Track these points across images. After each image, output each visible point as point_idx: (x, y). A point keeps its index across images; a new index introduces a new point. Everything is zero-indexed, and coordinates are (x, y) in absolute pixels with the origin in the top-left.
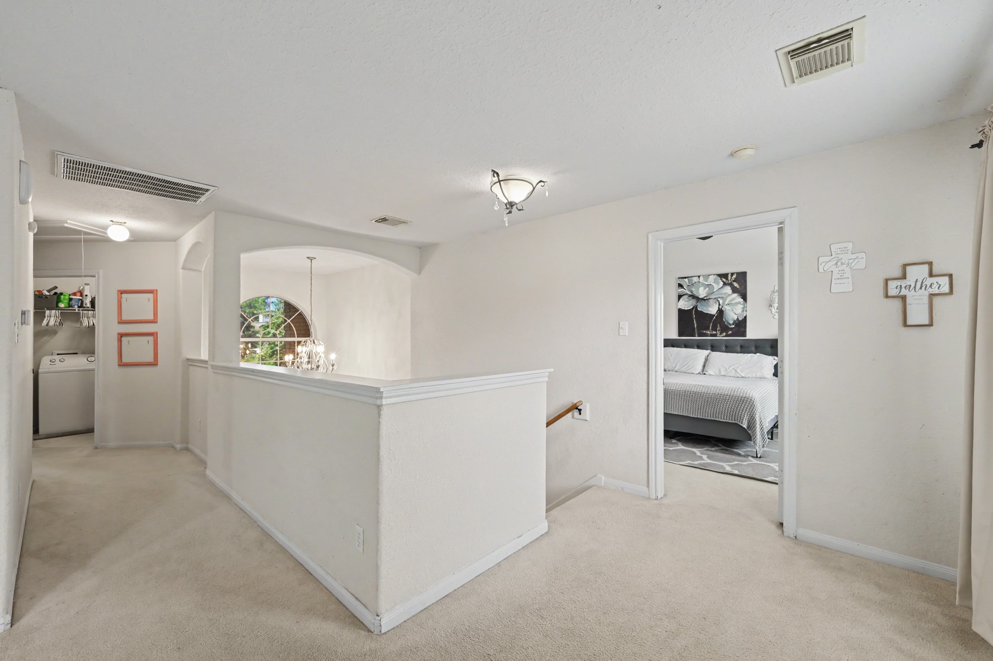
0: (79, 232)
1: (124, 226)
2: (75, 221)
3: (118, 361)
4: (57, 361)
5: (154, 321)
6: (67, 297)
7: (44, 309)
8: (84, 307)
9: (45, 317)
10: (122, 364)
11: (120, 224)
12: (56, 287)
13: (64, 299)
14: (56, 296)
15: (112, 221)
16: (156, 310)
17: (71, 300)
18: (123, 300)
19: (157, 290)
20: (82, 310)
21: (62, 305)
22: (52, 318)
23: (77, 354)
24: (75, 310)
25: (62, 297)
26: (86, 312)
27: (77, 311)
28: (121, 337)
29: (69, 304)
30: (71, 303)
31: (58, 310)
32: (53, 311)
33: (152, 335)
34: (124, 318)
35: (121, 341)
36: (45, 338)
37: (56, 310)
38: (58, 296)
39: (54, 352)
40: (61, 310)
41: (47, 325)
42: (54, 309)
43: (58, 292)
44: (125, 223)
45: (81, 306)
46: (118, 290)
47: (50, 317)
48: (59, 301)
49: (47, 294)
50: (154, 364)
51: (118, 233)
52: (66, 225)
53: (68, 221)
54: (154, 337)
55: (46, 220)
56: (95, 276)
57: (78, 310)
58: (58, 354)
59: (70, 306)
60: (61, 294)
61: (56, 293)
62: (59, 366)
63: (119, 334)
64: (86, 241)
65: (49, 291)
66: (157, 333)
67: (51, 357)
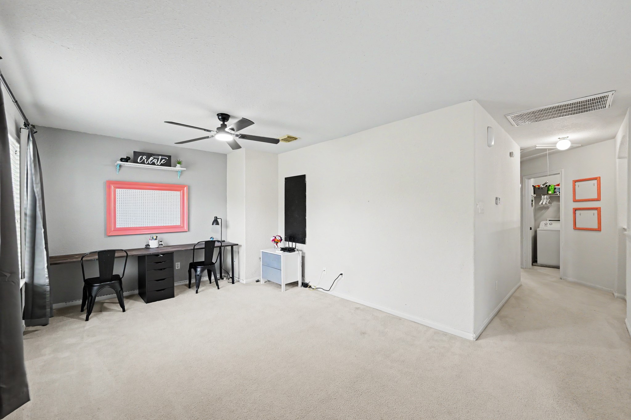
0: (545, 150)
1: (567, 139)
2: (540, 144)
3: (574, 226)
4: (548, 224)
5: (598, 199)
6: (553, 187)
7: (541, 195)
9: (541, 199)
10: (575, 228)
11: (564, 138)
12: (546, 183)
13: (551, 189)
14: (547, 187)
15: (559, 138)
16: (599, 192)
17: (555, 189)
18: (576, 187)
19: (600, 177)
21: (550, 192)
22: (545, 200)
24: (558, 194)
25: (550, 187)
27: (558, 195)
28: (575, 210)
29: (554, 191)
31: (548, 195)
32: (546, 196)
33: (597, 210)
34: (577, 198)
35: (575, 214)
36: (543, 211)
37: (547, 195)
38: (548, 187)
39: (547, 219)
41: (542, 204)
42: (546, 195)
43: (548, 185)
44: (568, 137)
46: (573, 181)
48: (548, 190)
49: (543, 186)
50: (599, 229)
51: (563, 145)
52: (537, 148)
53: (537, 146)
54: (598, 211)
55: (526, 148)
56: (559, 174)
58: (549, 220)
59: (555, 192)
60: (550, 186)
61: (546, 186)
62: (549, 227)
63: (574, 209)
64: (550, 154)
65: (543, 185)
66: (600, 208)
67: (545, 222)
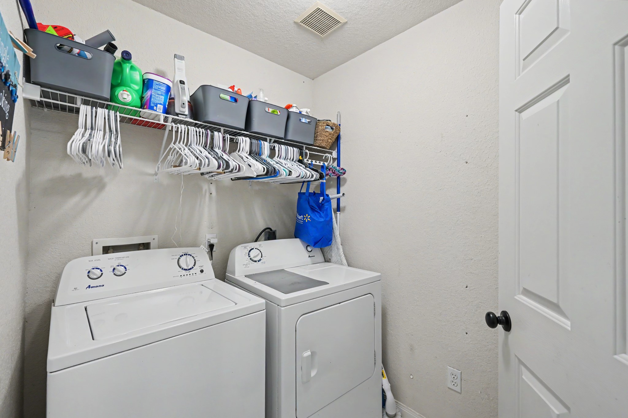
4: (107, 272)
8: (177, 115)
20: (174, 121)
21: (124, 96)
23: (146, 246)
26: (183, 126)
27: (161, 121)
29: (142, 98)
30: (147, 94)
31: (116, 109)
36: (75, 200)
37: (109, 107)
38: (118, 67)
39: (95, 241)
40: (122, 111)
45: (169, 109)
47: (92, 128)
48: (118, 82)
57: (166, 119)
58: (106, 250)
59: (145, 104)
60: (126, 59)
